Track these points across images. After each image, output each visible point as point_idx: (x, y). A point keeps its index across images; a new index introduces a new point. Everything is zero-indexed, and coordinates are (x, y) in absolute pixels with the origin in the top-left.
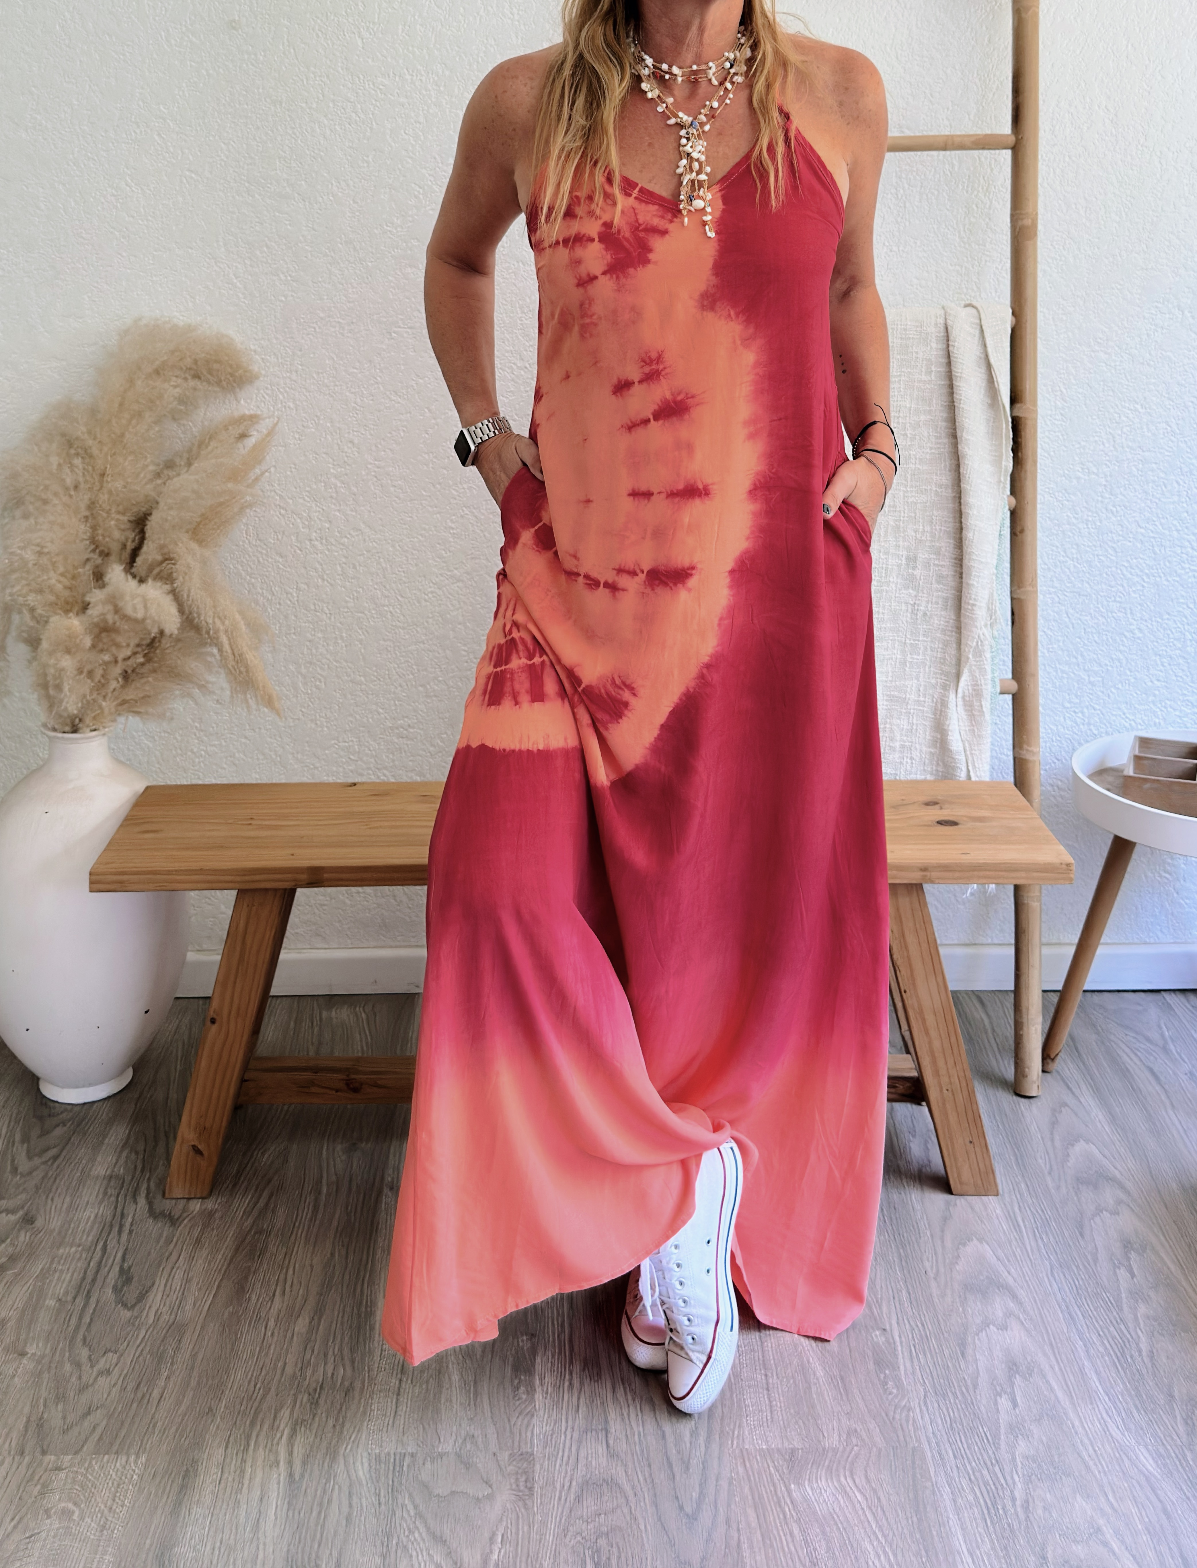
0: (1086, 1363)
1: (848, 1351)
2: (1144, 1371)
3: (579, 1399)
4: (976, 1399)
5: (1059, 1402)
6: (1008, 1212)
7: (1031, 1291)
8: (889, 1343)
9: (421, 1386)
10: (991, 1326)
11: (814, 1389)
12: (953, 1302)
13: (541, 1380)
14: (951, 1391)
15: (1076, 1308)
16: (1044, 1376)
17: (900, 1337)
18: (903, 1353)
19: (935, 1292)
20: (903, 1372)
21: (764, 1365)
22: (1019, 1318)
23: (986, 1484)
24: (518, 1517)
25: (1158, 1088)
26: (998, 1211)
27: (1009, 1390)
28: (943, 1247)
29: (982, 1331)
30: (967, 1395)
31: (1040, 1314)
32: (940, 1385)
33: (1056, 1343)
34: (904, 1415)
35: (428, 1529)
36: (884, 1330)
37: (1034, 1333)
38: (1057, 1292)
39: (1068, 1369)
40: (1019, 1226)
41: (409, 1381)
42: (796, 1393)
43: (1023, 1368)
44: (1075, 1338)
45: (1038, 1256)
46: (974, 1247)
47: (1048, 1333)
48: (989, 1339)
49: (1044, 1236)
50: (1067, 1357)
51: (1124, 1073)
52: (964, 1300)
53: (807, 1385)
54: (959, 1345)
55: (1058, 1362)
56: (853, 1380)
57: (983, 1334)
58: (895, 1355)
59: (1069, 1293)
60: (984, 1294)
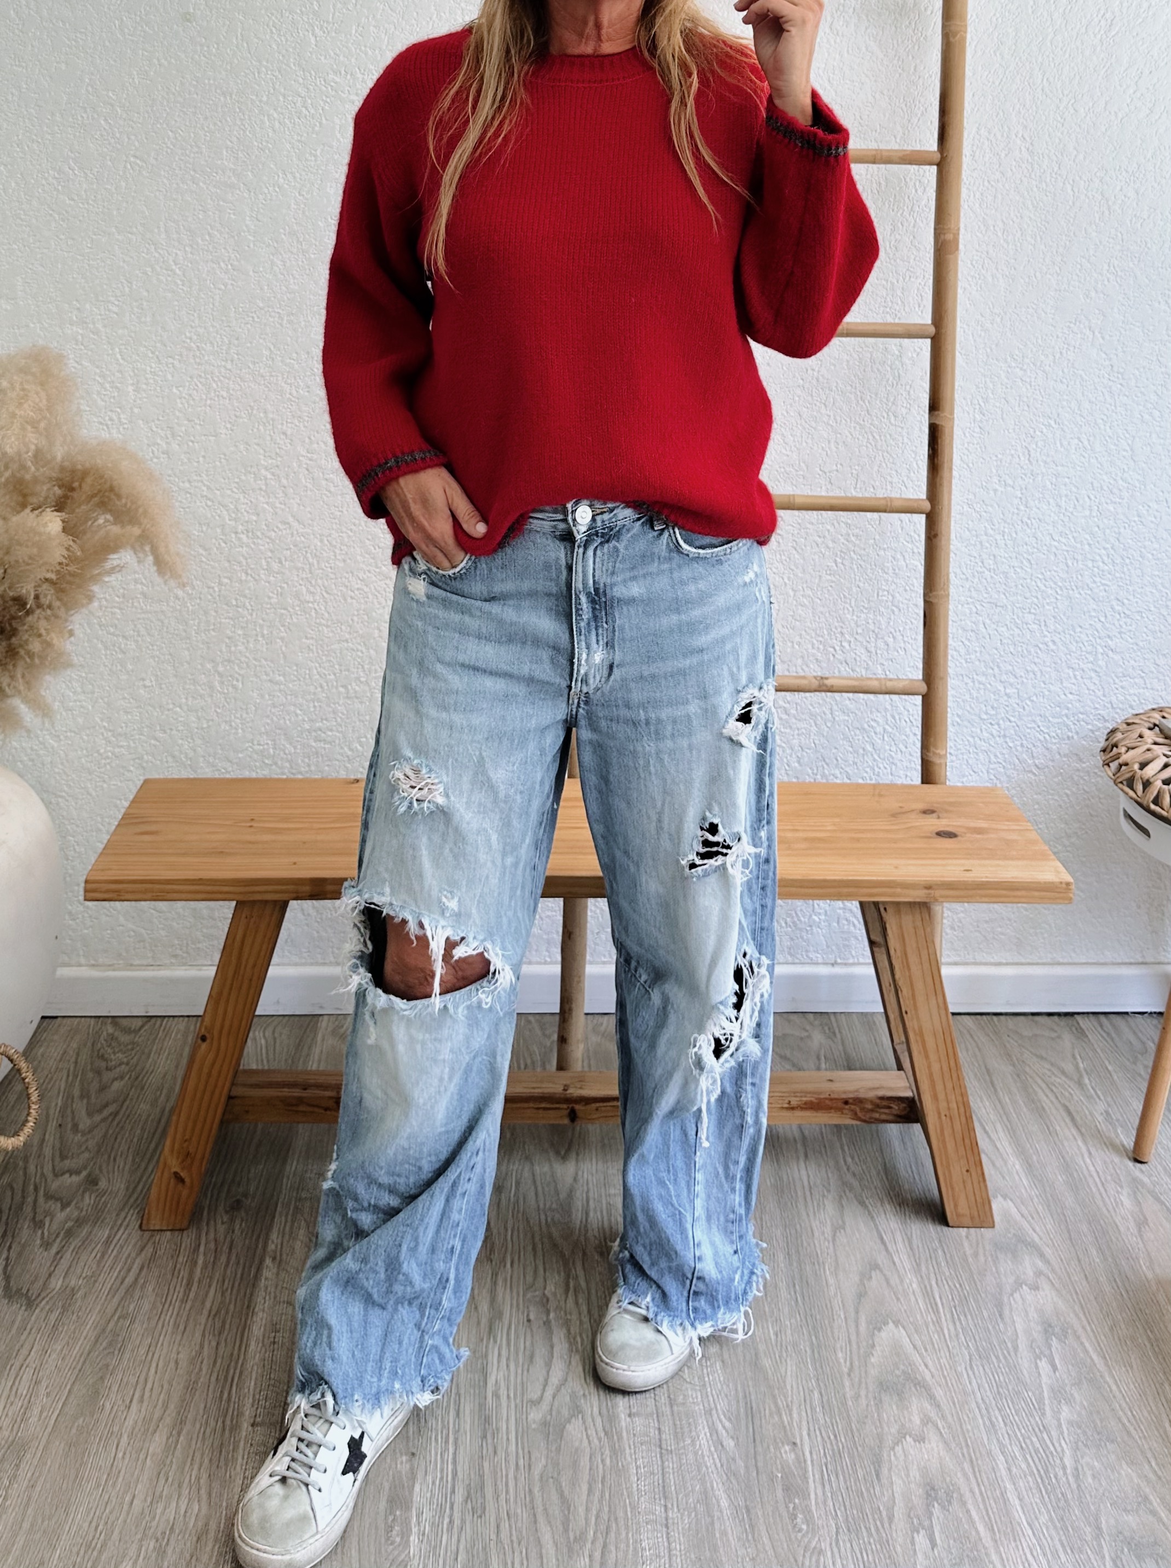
1: (755, 1474)
2: (1069, 1496)
3: (459, 1539)
4: (891, 1536)
5: (981, 1540)
6: (925, 1287)
7: (950, 1391)
8: (799, 1462)
10: (908, 1437)
11: (717, 1526)
12: (867, 1405)
13: (417, 1515)
14: (866, 1527)
15: (997, 1412)
16: (963, 1503)
17: (811, 1453)
18: (814, 1475)
19: (849, 1393)
20: (813, 1502)
21: (664, 1493)
22: (936, 1426)
25: (1074, 1131)
26: (915, 1286)
27: (926, 1523)
28: (857, 1333)
29: (897, 1444)
30: (882, 1530)
31: (959, 1419)
32: (853, 1519)
33: (977, 1459)
34: (814, 1559)
36: (794, 1444)
37: (953, 1445)
38: (976, 1390)
39: (989, 1493)
40: (936, 1304)
42: (697, 1532)
43: (941, 1494)
44: (996, 1450)
45: (956, 1343)
46: (889, 1333)
47: (967, 1445)
48: (905, 1455)
49: (962, 1318)
50: (988, 1478)
51: (1039, 1111)
52: (879, 1402)
53: (709, 1520)
54: (873, 1464)
55: (978, 1485)
56: (760, 1513)
57: (899, 1449)
58: (805, 1478)
59: (989, 1393)
60: (900, 1394)
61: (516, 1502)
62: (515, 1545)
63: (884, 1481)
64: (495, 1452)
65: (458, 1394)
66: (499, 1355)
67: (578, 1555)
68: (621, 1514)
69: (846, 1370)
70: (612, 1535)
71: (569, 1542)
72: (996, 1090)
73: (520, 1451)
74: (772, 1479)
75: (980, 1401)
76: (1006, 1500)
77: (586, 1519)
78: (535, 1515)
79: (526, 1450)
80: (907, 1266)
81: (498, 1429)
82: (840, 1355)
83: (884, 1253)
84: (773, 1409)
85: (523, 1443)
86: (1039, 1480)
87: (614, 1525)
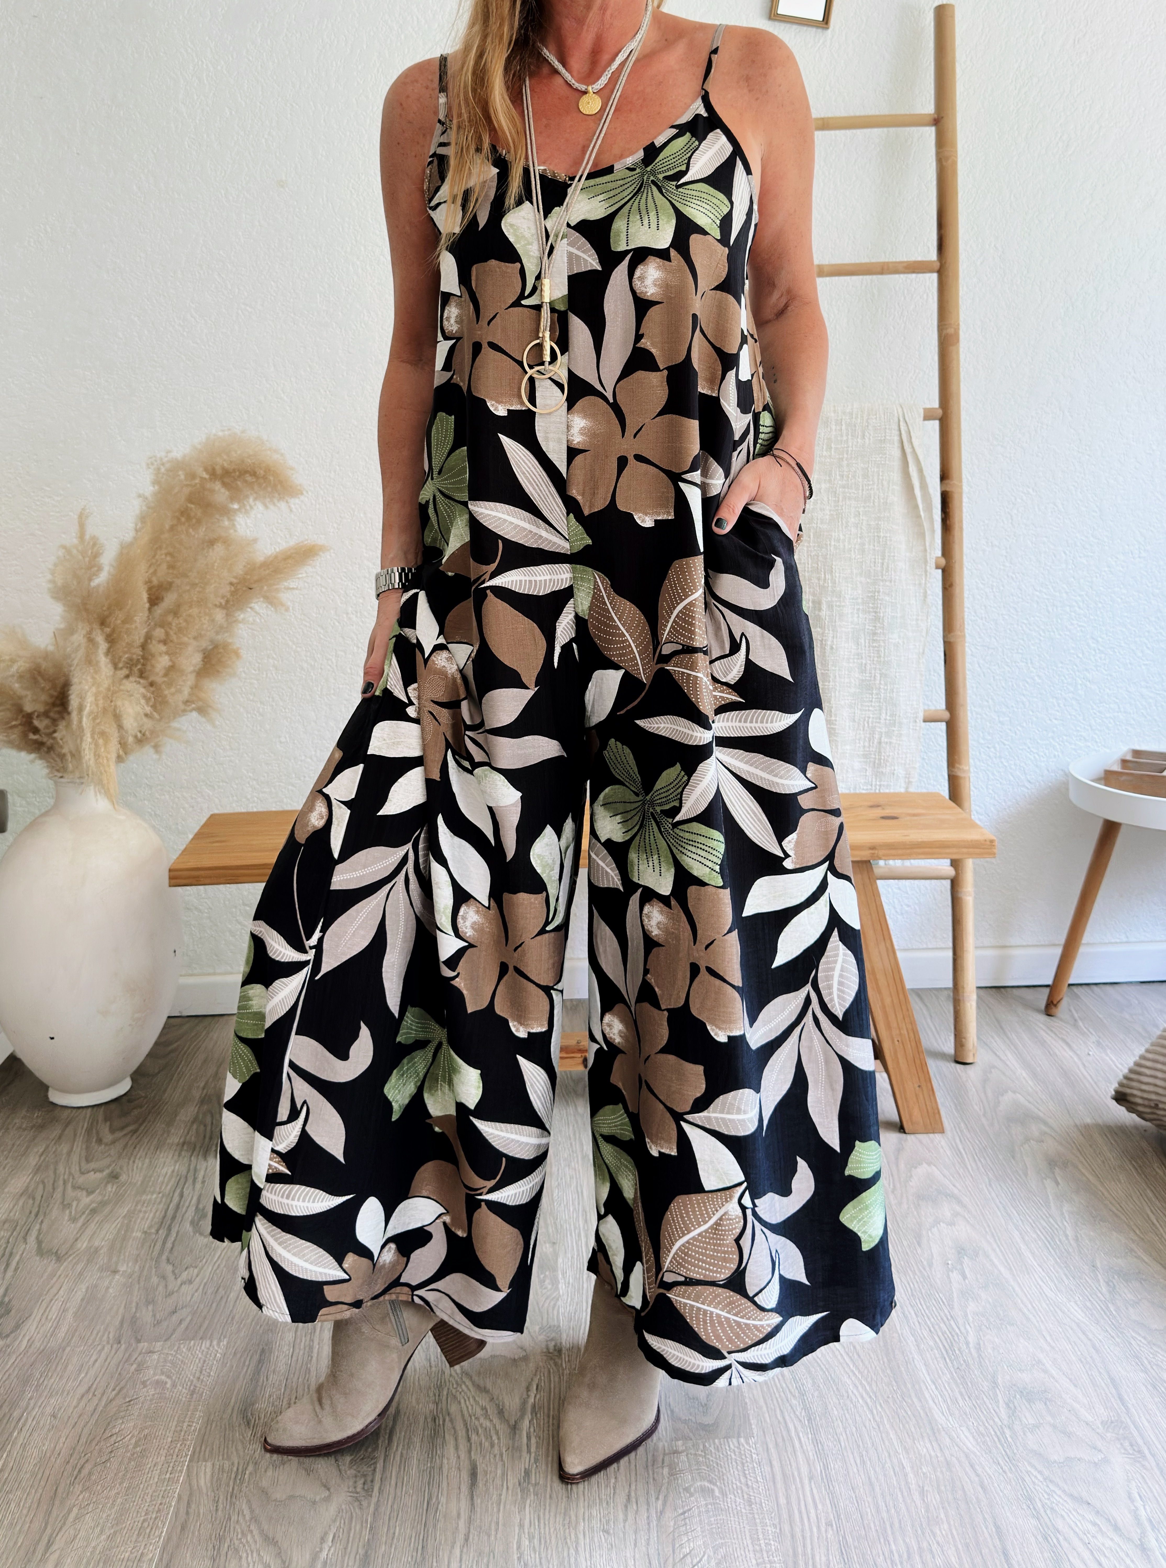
0: (1021, 1247)
2: (1069, 1250)
5: (1000, 1274)
6: (951, 1144)
7: (972, 1197)
10: (941, 1223)
12: (909, 1208)
15: (1011, 1209)
16: (987, 1257)
22: (963, 1217)
23: (943, 1333)
24: (549, 1371)
26: (943, 1144)
27: (958, 1267)
28: (898, 1170)
29: (933, 1227)
31: (982, 1214)
33: (996, 1234)
35: (473, 1383)
37: (976, 1226)
38: (995, 1198)
39: (1007, 1251)
40: (960, 1154)
43: (969, 1252)
44: (1011, 1228)
45: (977, 1174)
46: (922, 1170)
47: (989, 1226)
48: (940, 1233)
49: (982, 1159)
51: (1041, 1044)
52: (918, 1206)
54: (915, 1237)
55: (998, 1246)
57: (935, 1230)
60: (934, 1202)
63: (924, 1246)
72: (1004, 1031)
75: (998, 1202)
76: (1020, 1253)
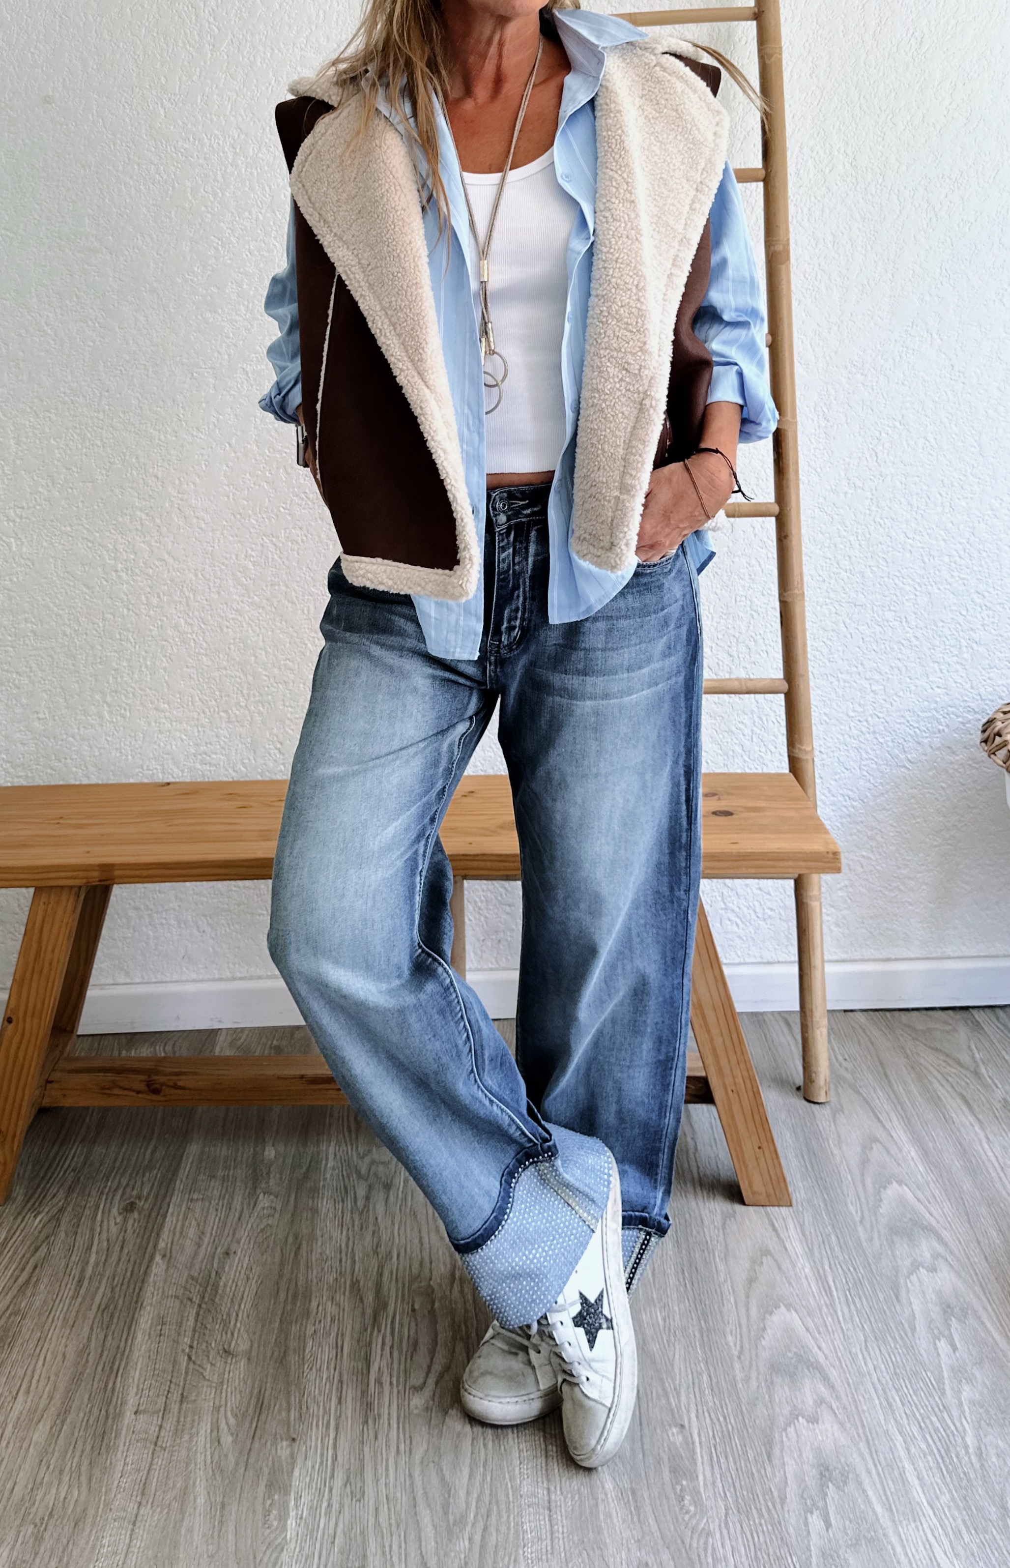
0: (906, 1466)
1: (641, 1456)
2: (972, 1475)
3: (336, 1524)
4: (783, 1516)
5: (878, 1520)
6: (819, 1270)
7: (844, 1372)
8: (688, 1444)
9: (161, 1512)
10: (800, 1419)
11: (601, 1507)
12: (759, 1387)
13: (296, 1500)
14: (756, 1509)
15: (894, 1392)
16: (860, 1484)
17: (699, 1435)
18: (702, 1456)
19: (739, 1375)
20: (701, 1484)
22: (831, 1408)
25: (971, 1118)
26: (807, 1270)
27: (821, 1504)
28: (748, 1317)
29: (790, 1425)
31: (855, 1401)
32: (743, 1500)
33: (874, 1440)
34: (702, 1541)
36: (682, 1426)
37: (848, 1426)
38: (872, 1371)
39: (887, 1472)
40: (830, 1288)
41: (149, 1506)
42: (581, 1514)
43: (836, 1474)
44: (893, 1430)
45: (850, 1325)
46: (780, 1317)
47: (863, 1426)
48: (798, 1436)
49: (857, 1301)
50: (885, 1458)
51: (936, 1102)
52: (770, 1384)
53: (592, 1502)
54: (765, 1445)
55: (875, 1466)
56: (646, 1496)
57: (791, 1430)
58: (693, 1459)
59: (885, 1374)
60: (793, 1377)
61: (395, 1486)
62: (394, 1528)
63: (776, 1462)
64: (376, 1438)
65: (341, 1381)
66: (383, 1344)
67: (458, 1537)
68: (502, 1497)
69: (736, 1353)
70: (493, 1520)
71: (449, 1524)
72: (889, 1081)
73: (401, 1436)
74: (659, 1462)
75: (876, 1382)
76: (904, 1481)
77: (467, 1503)
78: (414, 1498)
79: (407, 1436)
80: (799, 1251)
81: (379, 1416)
82: (730, 1338)
83: (775, 1239)
84: (661, 1393)
85: (404, 1427)
86: (940, 1461)
87: (495, 1508)
